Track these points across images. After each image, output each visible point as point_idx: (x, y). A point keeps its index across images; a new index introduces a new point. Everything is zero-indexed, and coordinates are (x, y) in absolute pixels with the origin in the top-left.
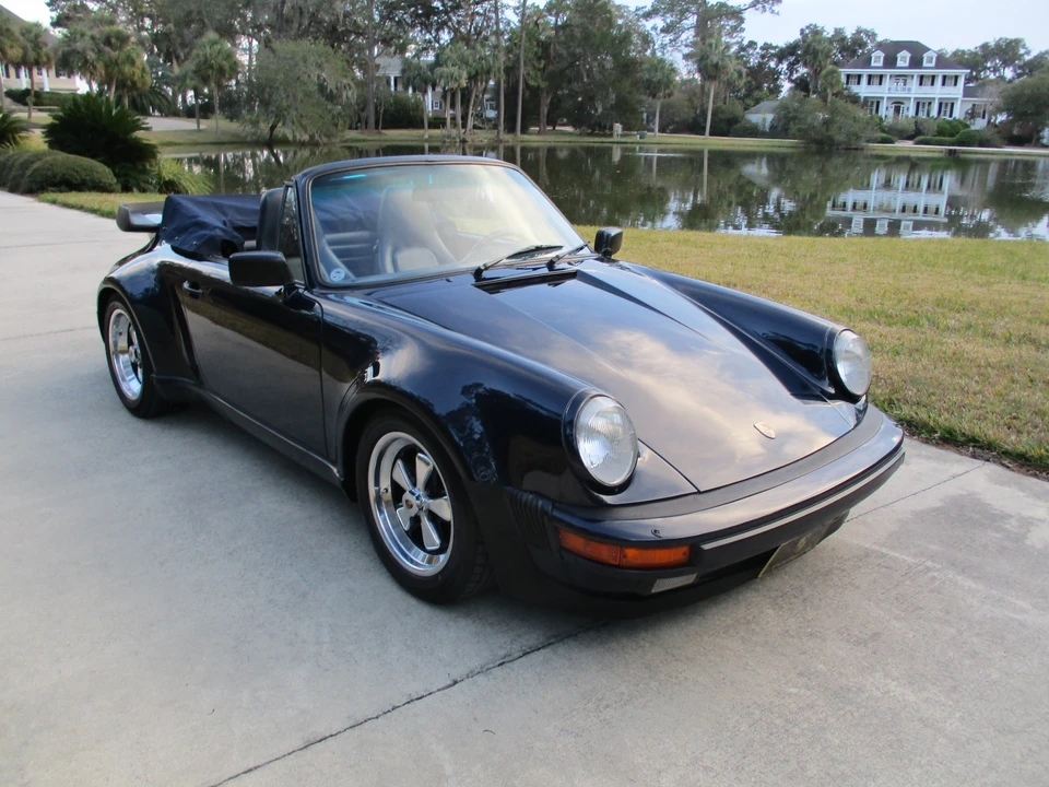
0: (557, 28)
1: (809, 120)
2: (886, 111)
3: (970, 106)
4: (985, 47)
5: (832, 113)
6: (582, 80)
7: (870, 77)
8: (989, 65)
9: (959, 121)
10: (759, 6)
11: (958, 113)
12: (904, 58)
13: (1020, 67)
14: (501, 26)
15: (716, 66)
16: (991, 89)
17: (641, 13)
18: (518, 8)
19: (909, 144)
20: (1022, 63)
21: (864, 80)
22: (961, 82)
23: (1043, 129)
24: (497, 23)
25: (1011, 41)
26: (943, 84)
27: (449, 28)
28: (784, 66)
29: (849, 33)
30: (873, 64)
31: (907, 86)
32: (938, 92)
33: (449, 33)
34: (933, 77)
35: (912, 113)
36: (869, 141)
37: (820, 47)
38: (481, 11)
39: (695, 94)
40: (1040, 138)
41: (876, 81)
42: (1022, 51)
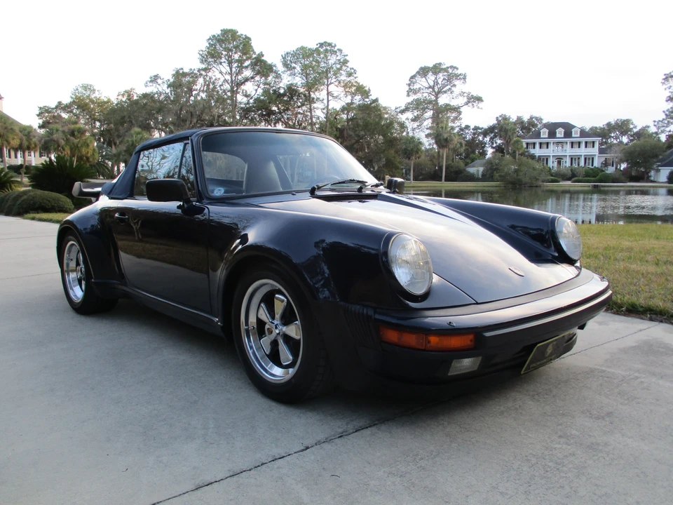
0: (348, 120)
1: (506, 170)
2: (552, 164)
3: (604, 159)
4: (609, 124)
5: (520, 165)
6: (364, 150)
7: (541, 144)
8: (612, 135)
9: (597, 168)
10: (470, 104)
11: (597, 164)
12: (560, 132)
13: (631, 136)
14: (314, 120)
15: (446, 140)
16: (617, 149)
17: (398, 110)
18: (324, 109)
19: (569, 183)
20: (632, 133)
21: (537, 146)
22: (597, 145)
23: (650, 171)
24: (311, 118)
25: (624, 121)
26: (586, 147)
27: (282, 122)
28: (487, 139)
29: (526, 119)
30: (542, 136)
31: (564, 149)
32: (583, 151)
33: (282, 125)
34: (579, 143)
35: (568, 164)
36: (543, 182)
37: (509, 128)
38: (302, 112)
39: (434, 157)
40: (649, 177)
41: (545, 146)
42: (631, 126)
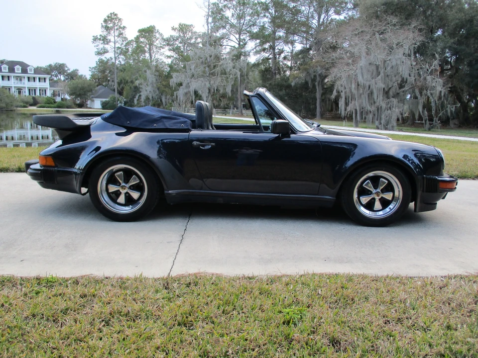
2: (14, 93)
3: (53, 92)
4: (50, 66)
7: (2, 77)
9: (50, 97)
11: (49, 94)
12: (18, 68)
13: (66, 75)
16: (61, 84)
19: (35, 108)
22: (47, 81)
23: (87, 101)
25: (61, 64)
26: (39, 81)
30: (3, 71)
31: (23, 82)
32: (37, 85)
34: (34, 78)
35: (27, 94)
36: (17, 107)
40: (87, 105)
41: (7, 79)
42: (66, 69)
